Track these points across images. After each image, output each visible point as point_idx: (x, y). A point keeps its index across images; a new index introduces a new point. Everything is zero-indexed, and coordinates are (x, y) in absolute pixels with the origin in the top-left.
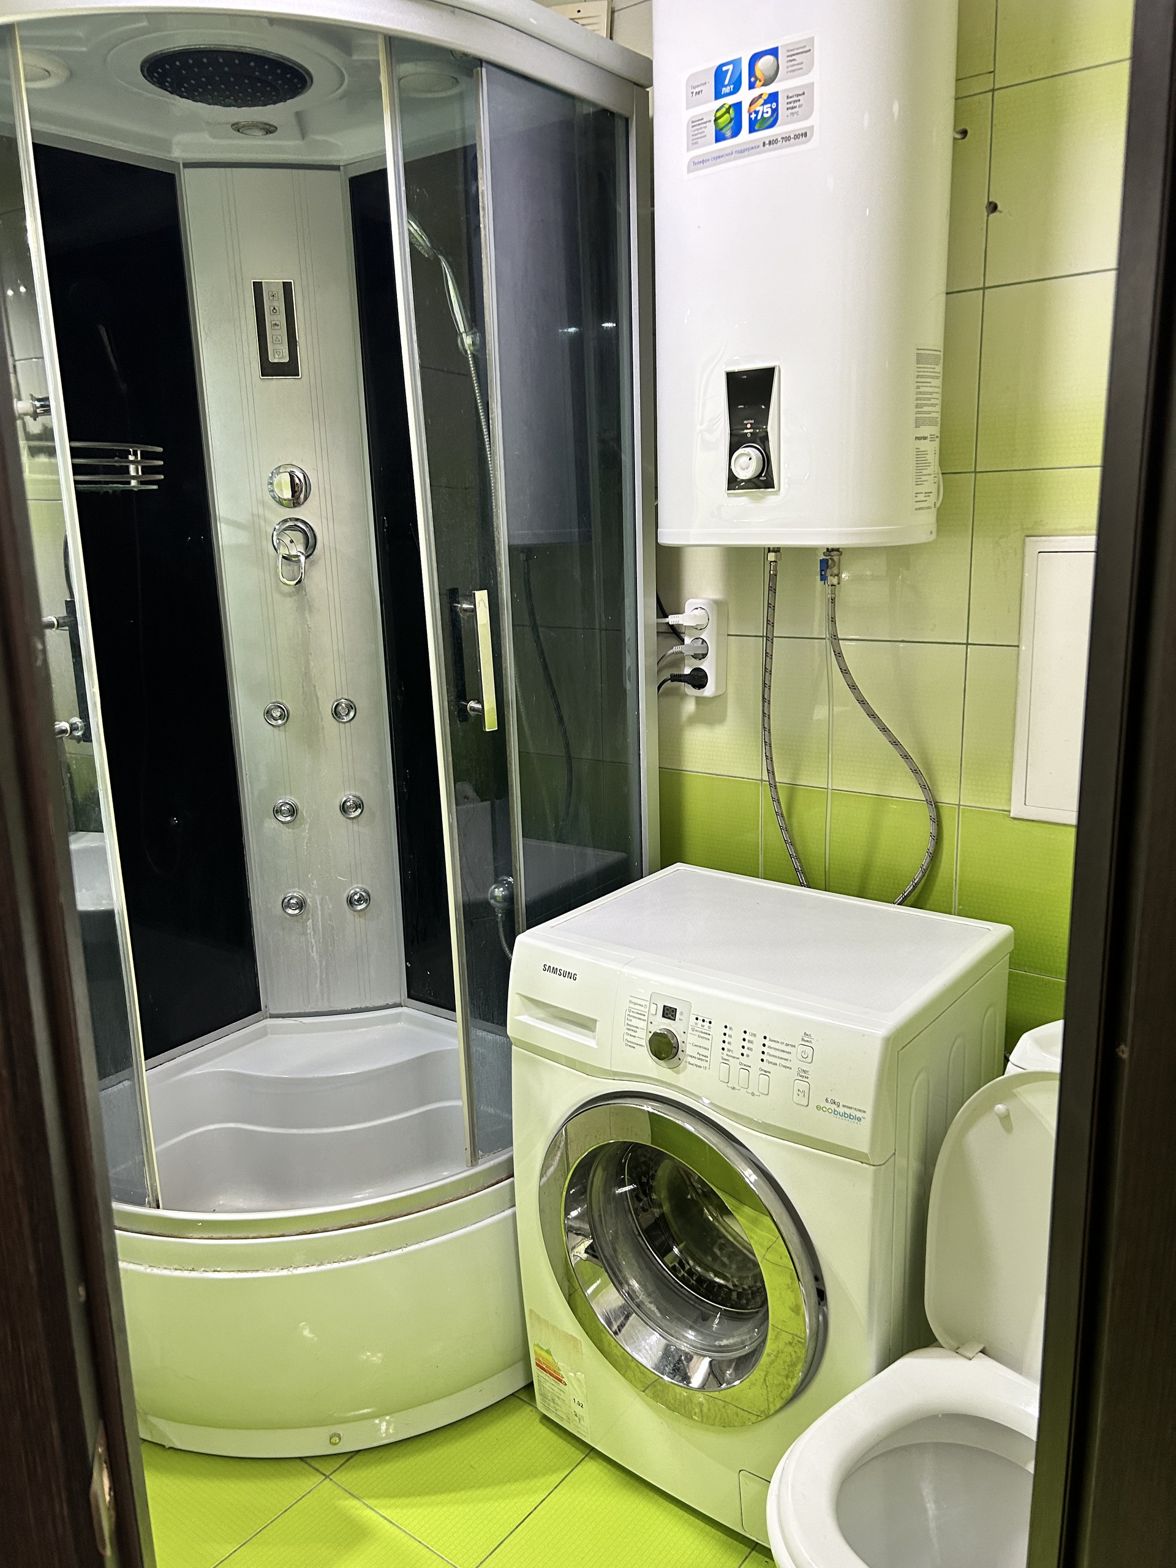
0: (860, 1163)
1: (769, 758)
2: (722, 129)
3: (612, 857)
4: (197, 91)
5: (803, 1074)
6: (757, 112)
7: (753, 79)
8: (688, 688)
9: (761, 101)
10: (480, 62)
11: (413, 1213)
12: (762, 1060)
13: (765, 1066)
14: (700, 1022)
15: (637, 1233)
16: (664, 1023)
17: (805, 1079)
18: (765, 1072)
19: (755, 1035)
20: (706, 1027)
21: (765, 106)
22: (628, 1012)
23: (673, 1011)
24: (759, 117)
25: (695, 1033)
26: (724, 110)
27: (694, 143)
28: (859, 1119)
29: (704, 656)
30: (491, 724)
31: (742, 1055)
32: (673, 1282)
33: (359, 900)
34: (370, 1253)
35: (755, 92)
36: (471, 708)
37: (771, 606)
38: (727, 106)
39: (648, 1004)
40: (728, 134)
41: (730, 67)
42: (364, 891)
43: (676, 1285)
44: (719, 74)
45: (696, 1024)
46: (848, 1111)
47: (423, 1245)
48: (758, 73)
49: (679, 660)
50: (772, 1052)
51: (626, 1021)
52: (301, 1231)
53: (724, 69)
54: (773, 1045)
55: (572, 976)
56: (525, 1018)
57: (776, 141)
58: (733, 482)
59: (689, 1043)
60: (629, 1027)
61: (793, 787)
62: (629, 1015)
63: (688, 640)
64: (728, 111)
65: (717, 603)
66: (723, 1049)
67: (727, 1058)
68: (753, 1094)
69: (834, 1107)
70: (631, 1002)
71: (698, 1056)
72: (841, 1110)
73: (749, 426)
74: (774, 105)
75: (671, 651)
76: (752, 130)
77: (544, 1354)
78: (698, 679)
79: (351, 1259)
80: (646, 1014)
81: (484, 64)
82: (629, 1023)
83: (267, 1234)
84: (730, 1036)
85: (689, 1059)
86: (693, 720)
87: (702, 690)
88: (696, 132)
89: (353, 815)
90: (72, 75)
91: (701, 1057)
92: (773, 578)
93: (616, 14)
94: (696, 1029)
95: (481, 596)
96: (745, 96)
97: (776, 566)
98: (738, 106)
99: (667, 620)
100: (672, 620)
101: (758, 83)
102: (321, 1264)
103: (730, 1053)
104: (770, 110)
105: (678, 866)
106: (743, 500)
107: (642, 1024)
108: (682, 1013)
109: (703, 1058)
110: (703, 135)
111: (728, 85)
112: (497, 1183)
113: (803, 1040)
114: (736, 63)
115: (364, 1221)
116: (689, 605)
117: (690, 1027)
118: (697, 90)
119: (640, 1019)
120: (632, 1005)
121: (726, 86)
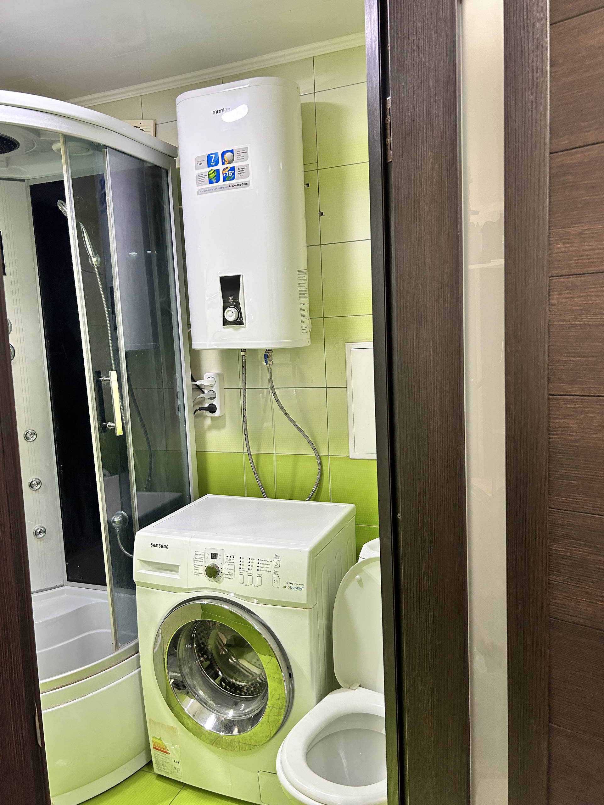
0: (303, 609)
1: (247, 442)
2: (211, 179)
3: (176, 495)
5: (276, 573)
6: (226, 174)
7: (223, 161)
8: (208, 413)
9: (228, 170)
10: (106, 147)
11: (88, 677)
12: (258, 570)
13: (259, 572)
14: (229, 558)
15: (201, 670)
16: (212, 561)
17: (277, 575)
18: (260, 575)
19: (254, 559)
20: (232, 560)
21: (229, 172)
22: (194, 559)
23: (216, 555)
24: (227, 176)
25: (227, 563)
26: (212, 172)
27: (199, 184)
28: (301, 589)
29: (214, 398)
30: (119, 432)
31: (249, 569)
32: (220, 690)
33: (40, 532)
34: (68, 701)
35: (225, 166)
36: (109, 425)
37: (244, 375)
38: (213, 170)
39: (204, 553)
40: (214, 181)
41: (214, 155)
42: (43, 527)
43: (221, 691)
44: (209, 157)
45: (227, 559)
46: (296, 586)
47: (94, 693)
48: (226, 159)
49: (203, 400)
50: (262, 566)
51: (194, 564)
53: (211, 156)
54: (262, 562)
55: (166, 547)
56: (142, 571)
57: (234, 186)
58: (226, 322)
59: (224, 567)
60: (195, 566)
61: (258, 454)
62: (195, 560)
63: (206, 392)
64: (214, 172)
65: (218, 374)
66: (240, 568)
67: (242, 572)
68: (255, 586)
69: (290, 585)
70: (196, 554)
71: (229, 574)
72: (294, 586)
73: (231, 299)
74: (233, 172)
75: (199, 397)
76: (224, 180)
77: (158, 741)
78: (212, 409)
79: (58, 706)
80: (203, 558)
82: (195, 564)
84: (243, 562)
85: (225, 576)
86: (210, 428)
87: (214, 413)
88: (200, 179)
89: (37, 488)
91: (230, 574)
92: (244, 363)
94: (227, 561)
95: (113, 375)
96: (220, 167)
97: (245, 358)
98: (218, 171)
99: (195, 383)
100: (198, 383)
101: (226, 162)
103: (243, 570)
104: (231, 173)
105: (208, 496)
106: (230, 329)
107: (201, 564)
108: (220, 555)
109: (231, 574)
110: (203, 181)
111: (213, 162)
112: (130, 657)
113: (275, 558)
114: (216, 154)
116: (206, 376)
117: (224, 561)
118: (200, 163)
119: (201, 561)
120: (196, 556)
121: (212, 163)
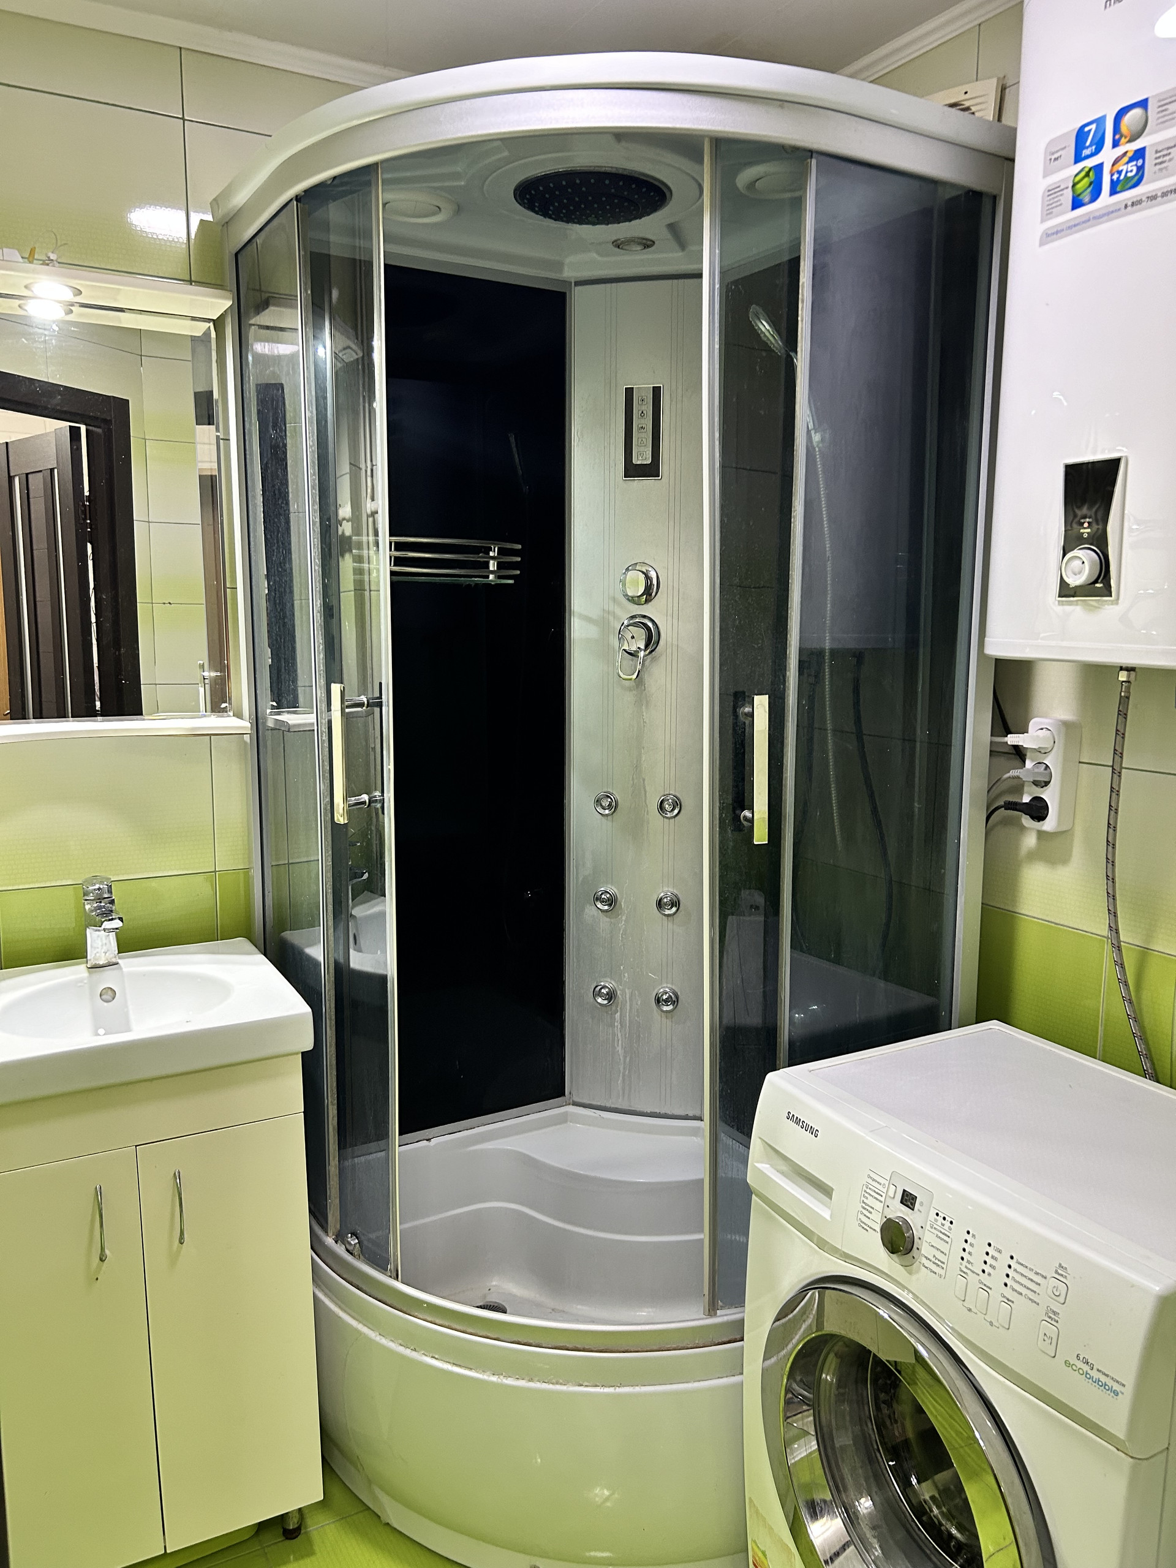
0: (1115, 1450)
1: (1113, 913)
2: (1079, 195)
4: (562, 213)
5: (1052, 1316)
6: (1120, 172)
7: (1117, 137)
8: (1026, 819)
9: (1126, 159)
10: (811, 153)
11: (631, 1352)
12: (1006, 1285)
13: (1007, 1292)
14: (940, 1219)
16: (901, 1211)
17: (1053, 1322)
18: (1008, 1300)
19: (1000, 1252)
20: (946, 1227)
21: (1130, 164)
22: (865, 1188)
23: (913, 1199)
24: (1122, 177)
25: (933, 1230)
26: (1083, 174)
27: (1048, 212)
28: (1116, 1393)
29: (1047, 783)
30: (761, 836)
31: (984, 1271)
33: (666, 1001)
34: (581, 1382)
35: (1120, 150)
36: (745, 817)
37: (1120, 734)
38: (1087, 169)
39: (887, 1183)
40: (1087, 199)
41: (1093, 127)
42: (673, 993)
44: (1081, 135)
45: (936, 1220)
46: (1103, 1379)
47: (637, 1389)
48: (1124, 128)
49: (1018, 787)
50: (1018, 1278)
51: (863, 1198)
52: (515, 1339)
53: (1087, 129)
54: (1020, 1269)
55: (814, 1132)
56: (764, 1167)
57: (1140, 202)
58: (1066, 591)
59: (927, 1242)
60: (864, 1205)
61: (1144, 953)
62: (865, 1191)
63: (1029, 764)
64: (1087, 175)
65: (1066, 725)
66: (962, 1259)
67: (965, 1270)
68: (991, 1324)
69: (1086, 1368)
70: (869, 1177)
71: (933, 1259)
72: (1095, 1374)
73: (1086, 525)
74: (1140, 162)
75: (1007, 775)
76: (1113, 192)
77: (760, 1554)
78: (1038, 810)
79: (561, 1384)
80: (884, 1195)
81: (814, 155)
82: (865, 1201)
83: (484, 1334)
84: (972, 1245)
85: (924, 1260)
86: (1034, 856)
87: (1041, 822)
88: (1051, 202)
89: (667, 912)
90: (459, 210)
91: (937, 1261)
92: (1124, 700)
93: (1007, 90)
94: (935, 1226)
95: (761, 704)
96: (1107, 156)
97: (1128, 688)
98: (1099, 168)
99: (1005, 739)
100: (1012, 739)
101: (1123, 140)
102: (531, 1380)
103: (969, 1266)
104: (1135, 169)
105: (994, 1025)
106: (1076, 609)
107: (879, 1206)
108: (922, 1204)
109: (939, 1263)
110: (1059, 203)
111: (1091, 145)
113: (1056, 1272)
114: (1100, 121)
115: (579, 1346)
116: (1033, 725)
117: (929, 1223)
118: (1056, 156)
119: (877, 1199)
120: (870, 1181)
121: (1087, 148)
